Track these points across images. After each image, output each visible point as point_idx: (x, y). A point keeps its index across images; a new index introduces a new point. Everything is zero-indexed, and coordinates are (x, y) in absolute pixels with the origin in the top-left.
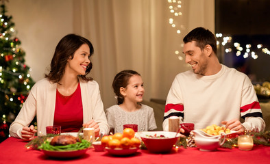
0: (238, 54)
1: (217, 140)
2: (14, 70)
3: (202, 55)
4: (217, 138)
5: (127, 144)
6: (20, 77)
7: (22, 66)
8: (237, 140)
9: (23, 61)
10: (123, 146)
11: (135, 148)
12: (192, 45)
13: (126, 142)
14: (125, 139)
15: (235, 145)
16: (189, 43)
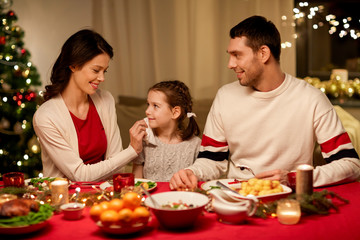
0: (333, 30)
1: (244, 209)
2: (8, 58)
3: (255, 60)
4: (244, 205)
5: (128, 220)
6: (16, 68)
7: (19, 51)
8: (275, 207)
9: (20, 45)
10: (122, 222)
11: (140, 225)
12: (240, 43)
13: (127, 217)
14: (125, 212)
15: (273, 215)
16: (237, 39)
